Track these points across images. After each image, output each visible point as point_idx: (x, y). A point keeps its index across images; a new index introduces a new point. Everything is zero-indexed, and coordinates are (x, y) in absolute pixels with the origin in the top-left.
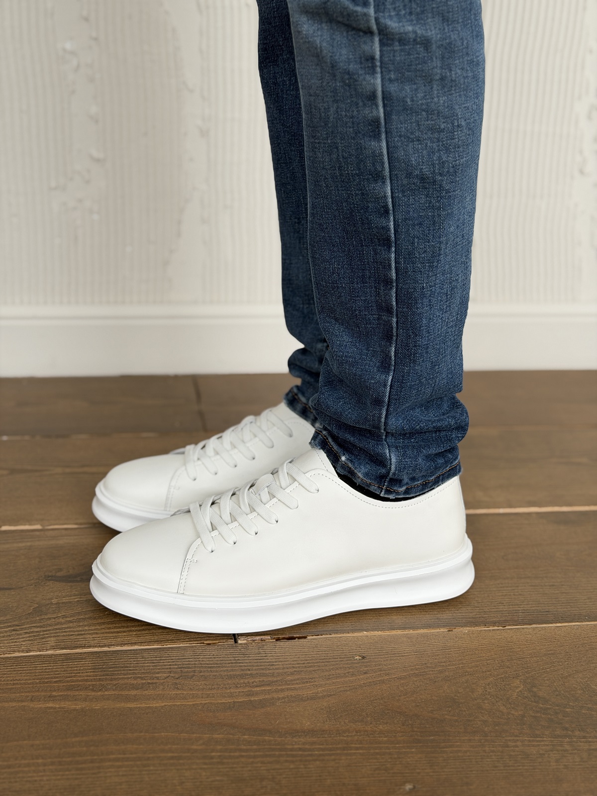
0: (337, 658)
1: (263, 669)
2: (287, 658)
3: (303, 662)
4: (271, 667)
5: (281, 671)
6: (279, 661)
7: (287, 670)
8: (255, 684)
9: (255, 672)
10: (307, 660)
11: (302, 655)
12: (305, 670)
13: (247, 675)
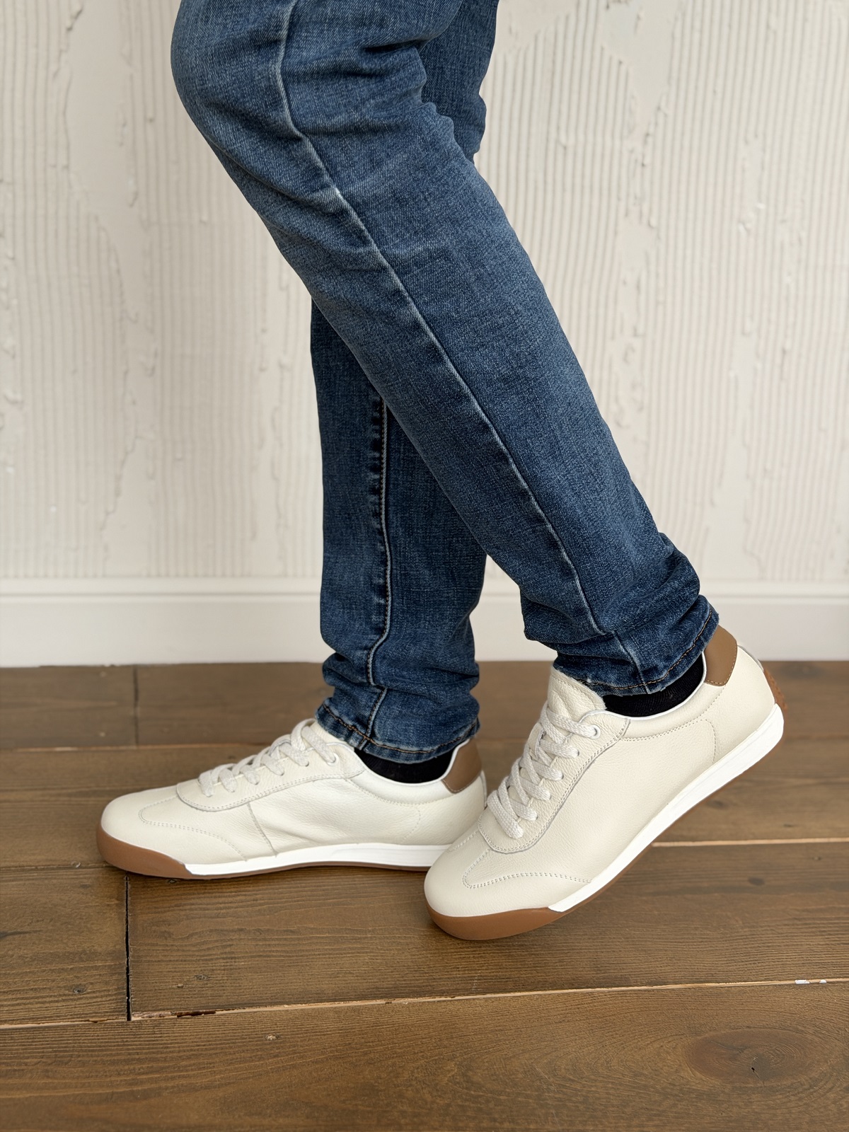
0: (246, 1039)
1: (154, 1053)
2: (186, 1039)
3: (203, 1044)
4: (165, 1050)
5: (175, 1054)
6: (176, 1043)
7: (181, 1054)
8: (142, 1070)
9: (143, 1056)
10: (209, 1041)
11: (205, 1035)
12: (204, 1053)
13: (133, 1060)
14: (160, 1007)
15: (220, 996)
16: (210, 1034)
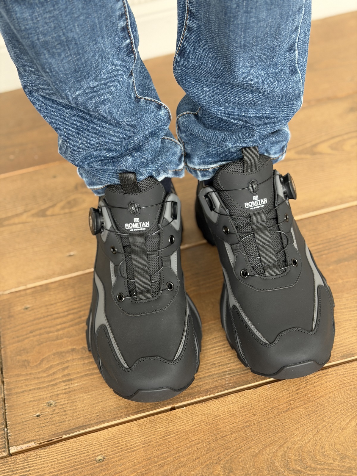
14: (27, 440)
15: (64, 421)
16: (60, 463)
